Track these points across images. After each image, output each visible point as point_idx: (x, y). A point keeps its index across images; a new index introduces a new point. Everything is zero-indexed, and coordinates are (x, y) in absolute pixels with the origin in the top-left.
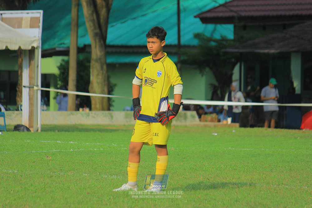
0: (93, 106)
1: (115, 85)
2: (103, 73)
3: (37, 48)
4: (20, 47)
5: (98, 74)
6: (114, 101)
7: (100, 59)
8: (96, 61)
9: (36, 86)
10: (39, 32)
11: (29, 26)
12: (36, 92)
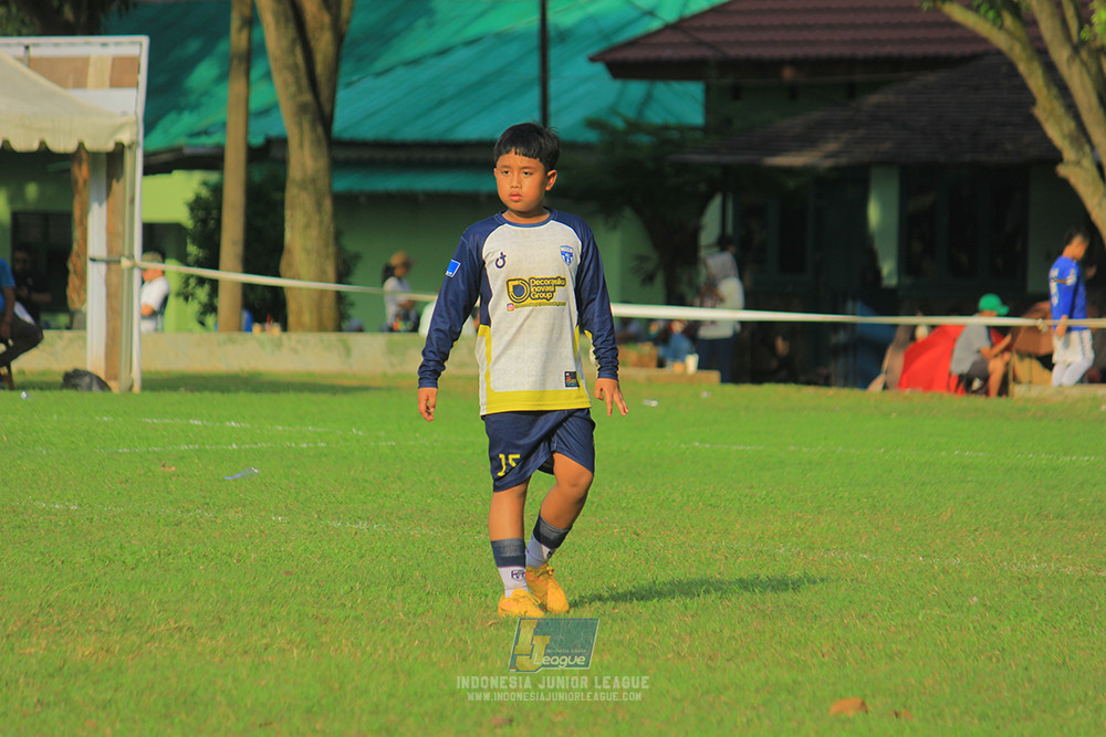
0: (291, 319)
1: (357, 257)
2: (321, 222)
3: (130, 147)
4: (81, 146)
5: (307, 226)
6: (352, 304)
7: (314, 181)
8: (303, 185)
9: (128, 258)
10: (136, 100)
11: (107, 82)
12: (126, 275)
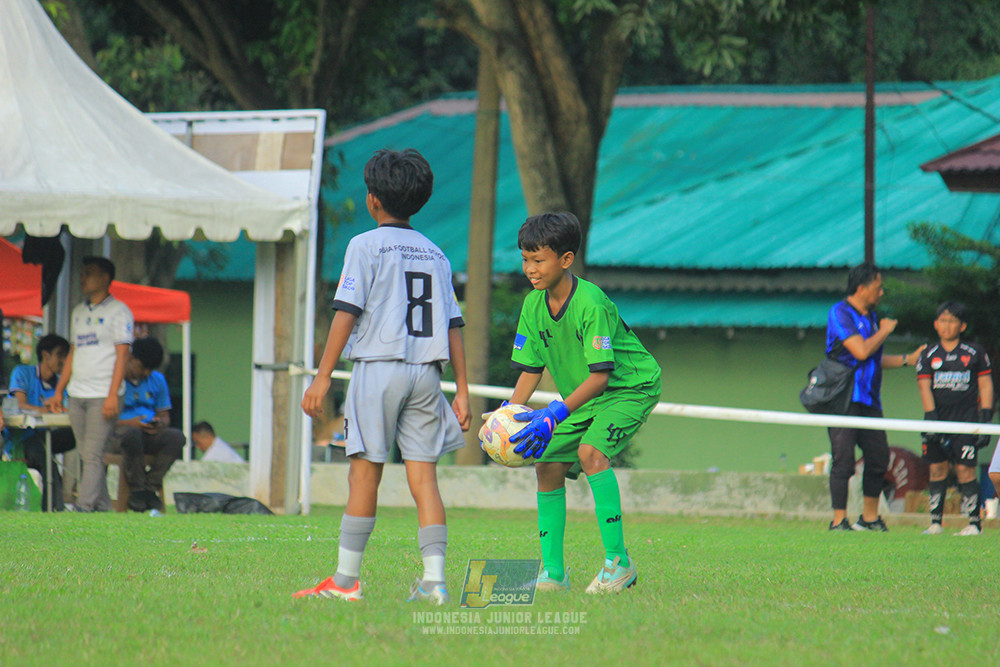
3: (301, 236)
4: (244, 234)
9: (297, 364)
10: (310, 183)
11: (278, 164)
12: (294, 383)
